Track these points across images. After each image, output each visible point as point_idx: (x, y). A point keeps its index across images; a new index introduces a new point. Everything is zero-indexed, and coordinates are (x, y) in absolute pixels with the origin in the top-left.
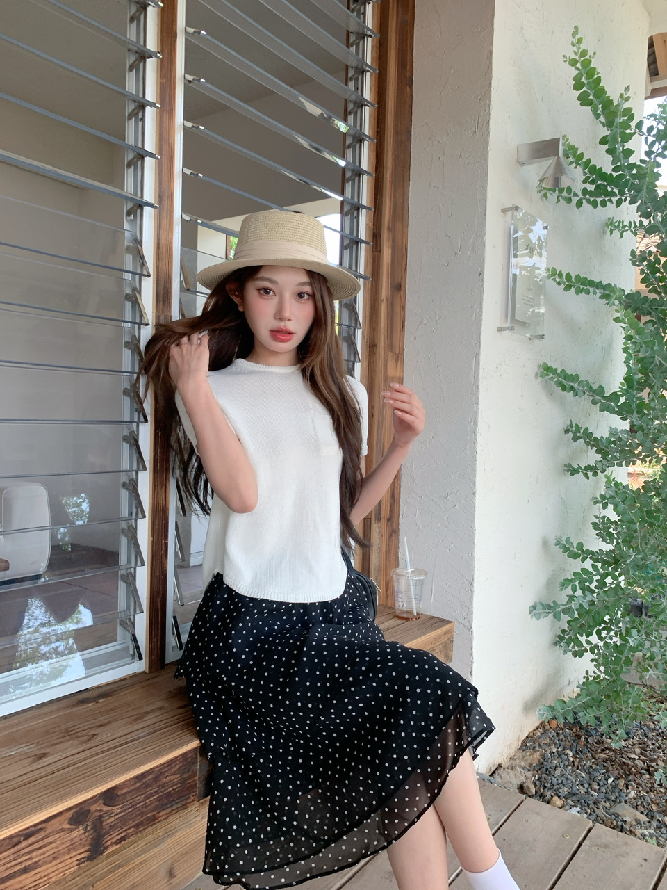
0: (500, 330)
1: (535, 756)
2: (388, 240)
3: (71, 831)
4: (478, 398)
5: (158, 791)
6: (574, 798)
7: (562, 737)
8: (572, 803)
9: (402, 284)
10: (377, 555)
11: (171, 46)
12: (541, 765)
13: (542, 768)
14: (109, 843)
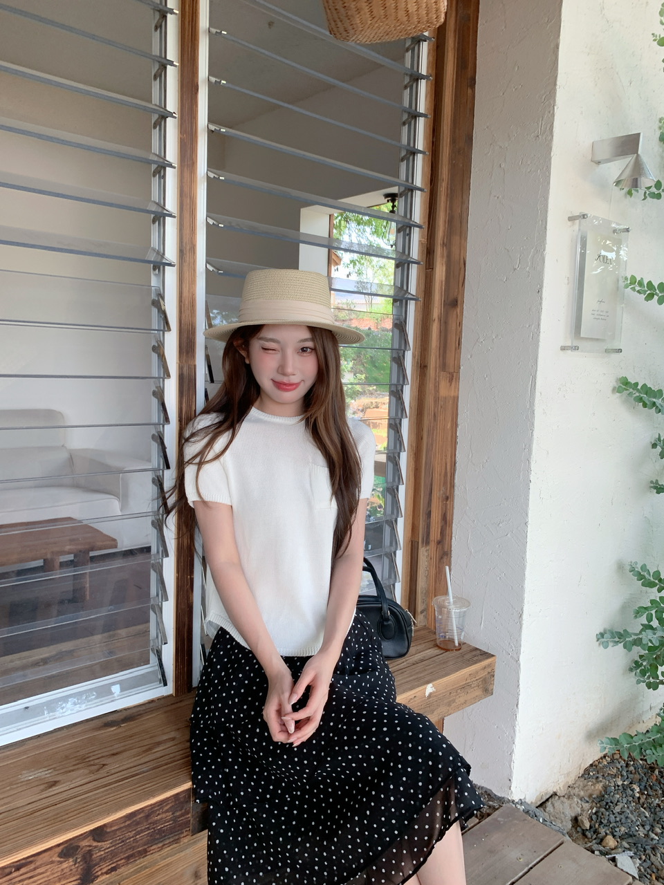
0: (563, 348)
1: (597, 788)
2: (443, 256)
3: (61, 863)
4: (533, 424)
5: (148, 828)
6: (630, 840)
7: (632, 768)
8: (627, 845)
9: (459, 299)
10: (425, 578)
11: (192, 100)
12: (601, 798)
13: (603, 802)
14: (99, 873)
